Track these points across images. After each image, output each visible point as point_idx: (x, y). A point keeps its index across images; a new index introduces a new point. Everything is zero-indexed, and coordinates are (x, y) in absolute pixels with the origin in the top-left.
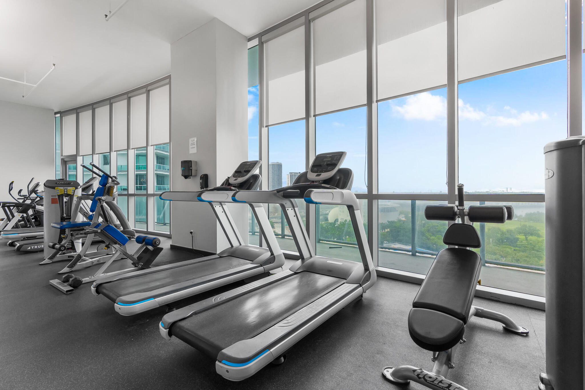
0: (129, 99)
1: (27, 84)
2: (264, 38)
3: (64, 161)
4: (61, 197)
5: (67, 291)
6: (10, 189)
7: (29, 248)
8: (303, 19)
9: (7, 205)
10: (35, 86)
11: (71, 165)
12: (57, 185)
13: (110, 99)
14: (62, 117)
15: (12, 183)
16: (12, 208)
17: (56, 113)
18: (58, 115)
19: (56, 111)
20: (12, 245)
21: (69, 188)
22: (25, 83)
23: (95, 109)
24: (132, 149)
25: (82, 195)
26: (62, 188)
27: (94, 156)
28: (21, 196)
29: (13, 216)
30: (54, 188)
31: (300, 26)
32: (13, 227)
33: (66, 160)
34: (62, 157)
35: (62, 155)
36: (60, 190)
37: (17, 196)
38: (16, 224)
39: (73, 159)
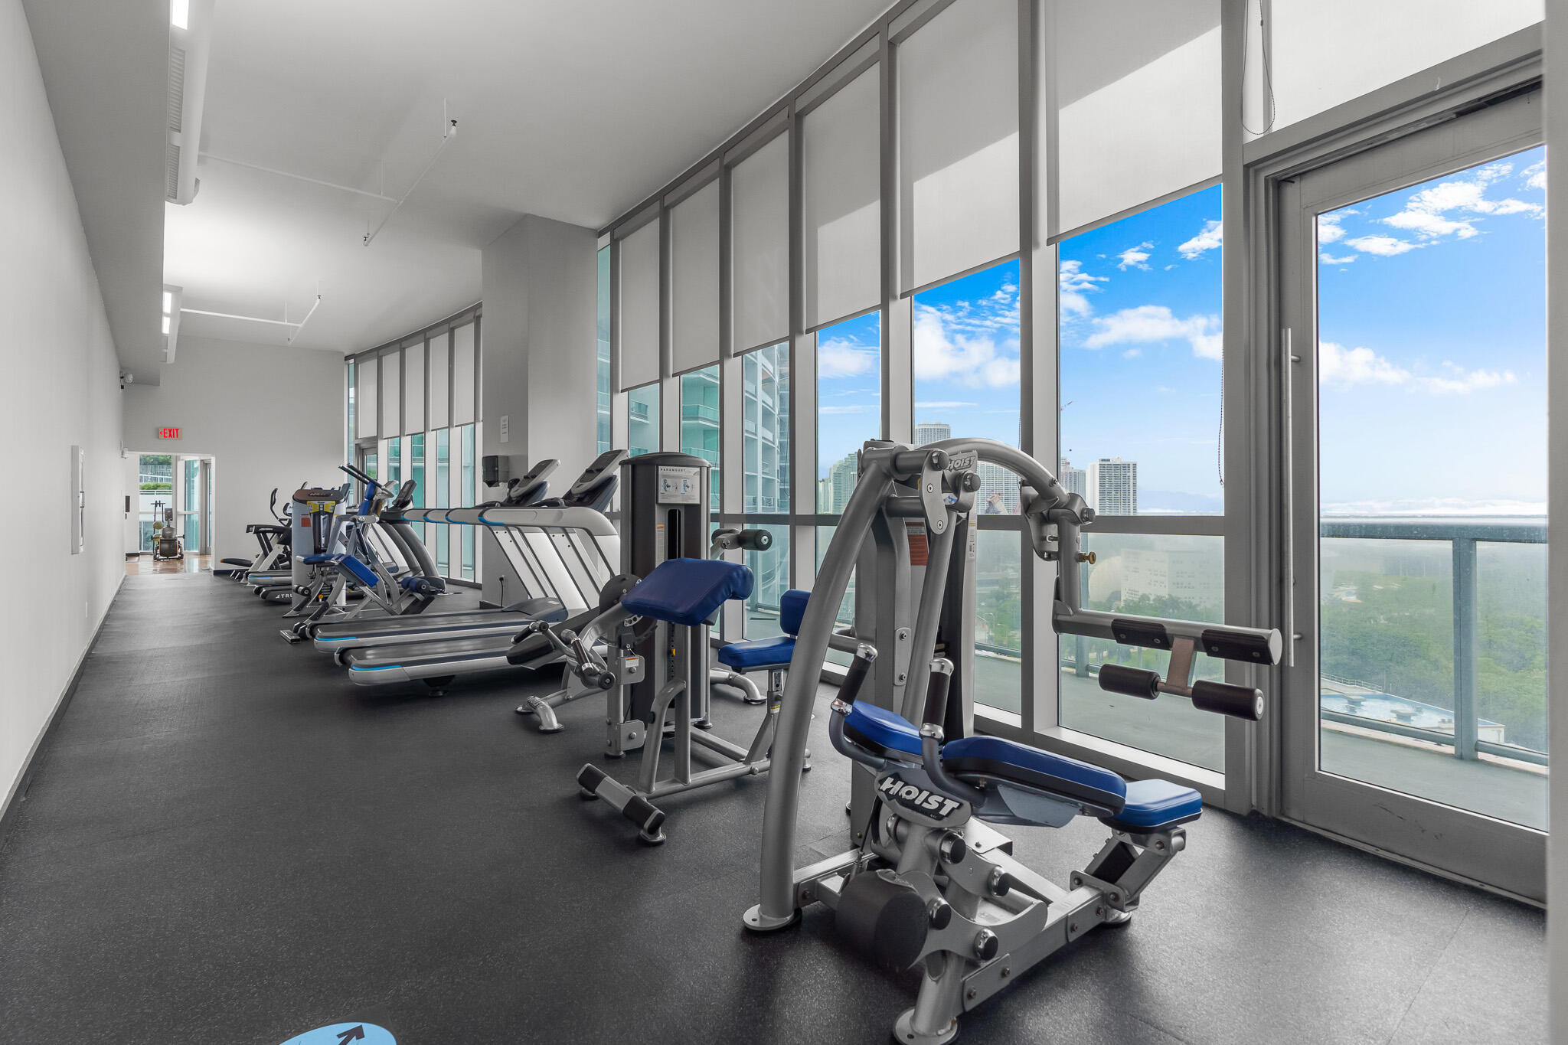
0: (452, 331)
1: (289, 324)
2: (618, 232)
3: (360, 448)
4: (317, 515)
5: (292, 640)
6: (273, 503)
7: (278, 597)
8: (656, 207)
9: (262, 529)
10: (300, 325)
11: (369, 457)
12: (309, 498)
13: (424, 331)
14: (358, 364)
15: (275, 491)
16: (269, 535)
17: (347, 358)
18: (352, 361)
19: (347, 353)
20: (258, 591)
21: (326, 502)
22: (286, 323)
23: (404, 349)
24: (456, 426)
25: (347, 513)
26: (316, 502)
27: (403, 439)
28: (287, 515)
29: (271, 550)
30: (304, 502)
31: (652, 220)
32: (271, 568)
33: (364, 446)
34: (357, 442)
35: (357, 438)
36: (314, 505)
37: (282, 516)
38: (275, 562)
39: (374, 441)
